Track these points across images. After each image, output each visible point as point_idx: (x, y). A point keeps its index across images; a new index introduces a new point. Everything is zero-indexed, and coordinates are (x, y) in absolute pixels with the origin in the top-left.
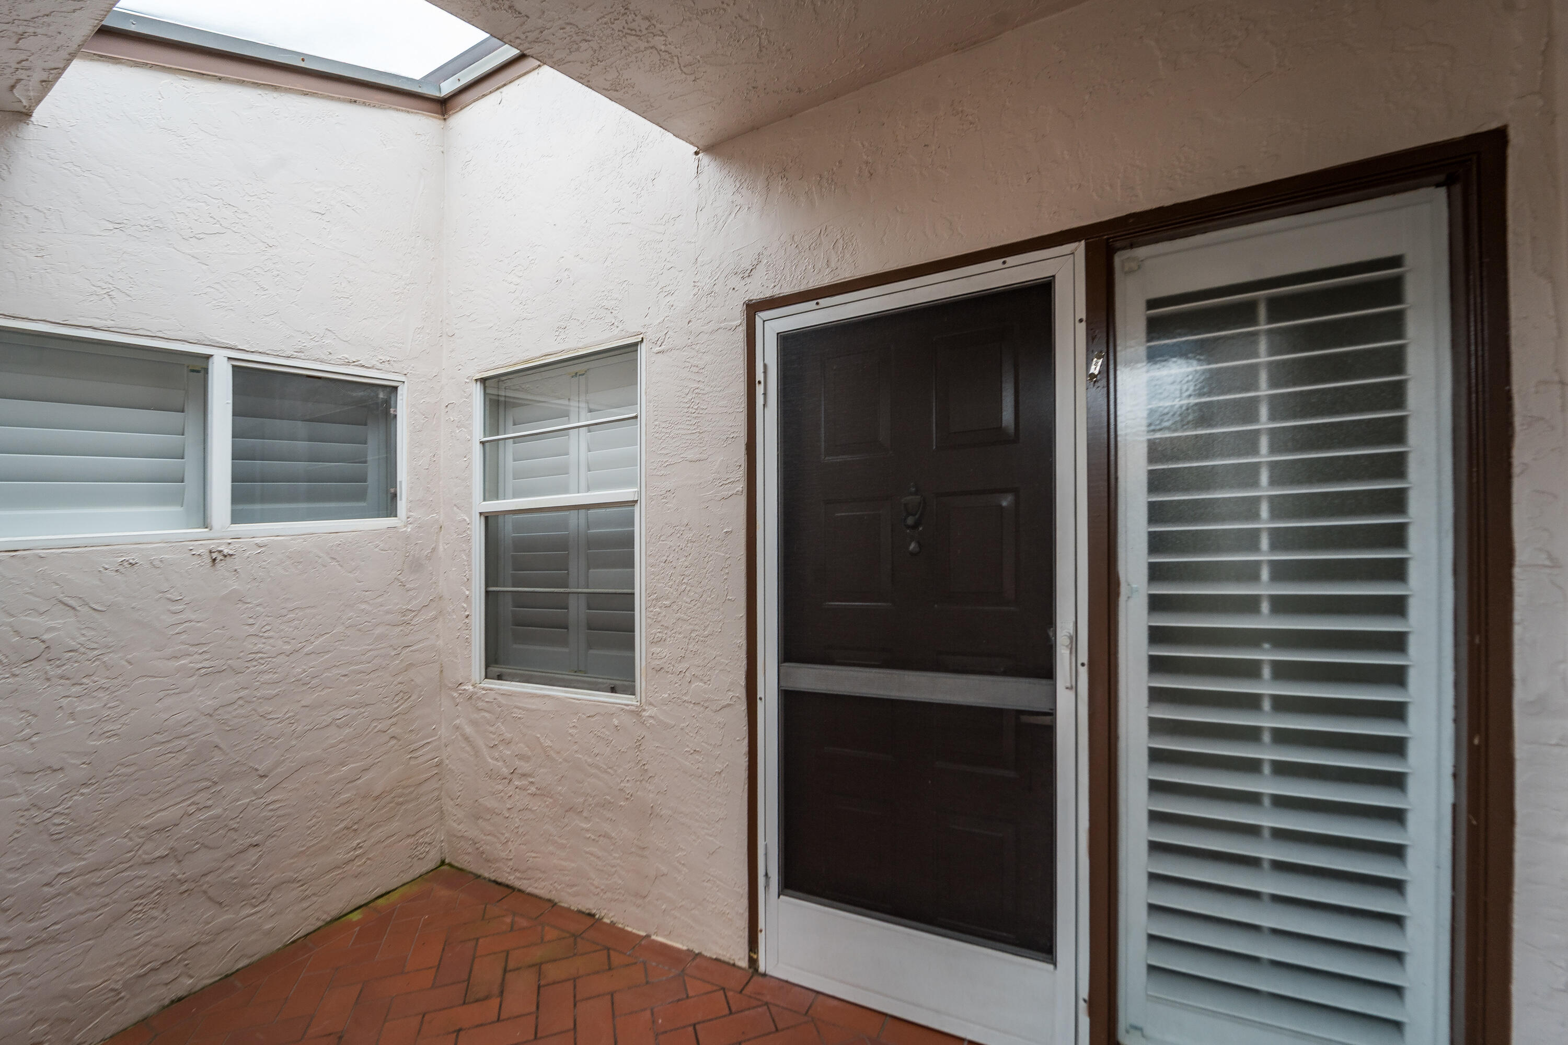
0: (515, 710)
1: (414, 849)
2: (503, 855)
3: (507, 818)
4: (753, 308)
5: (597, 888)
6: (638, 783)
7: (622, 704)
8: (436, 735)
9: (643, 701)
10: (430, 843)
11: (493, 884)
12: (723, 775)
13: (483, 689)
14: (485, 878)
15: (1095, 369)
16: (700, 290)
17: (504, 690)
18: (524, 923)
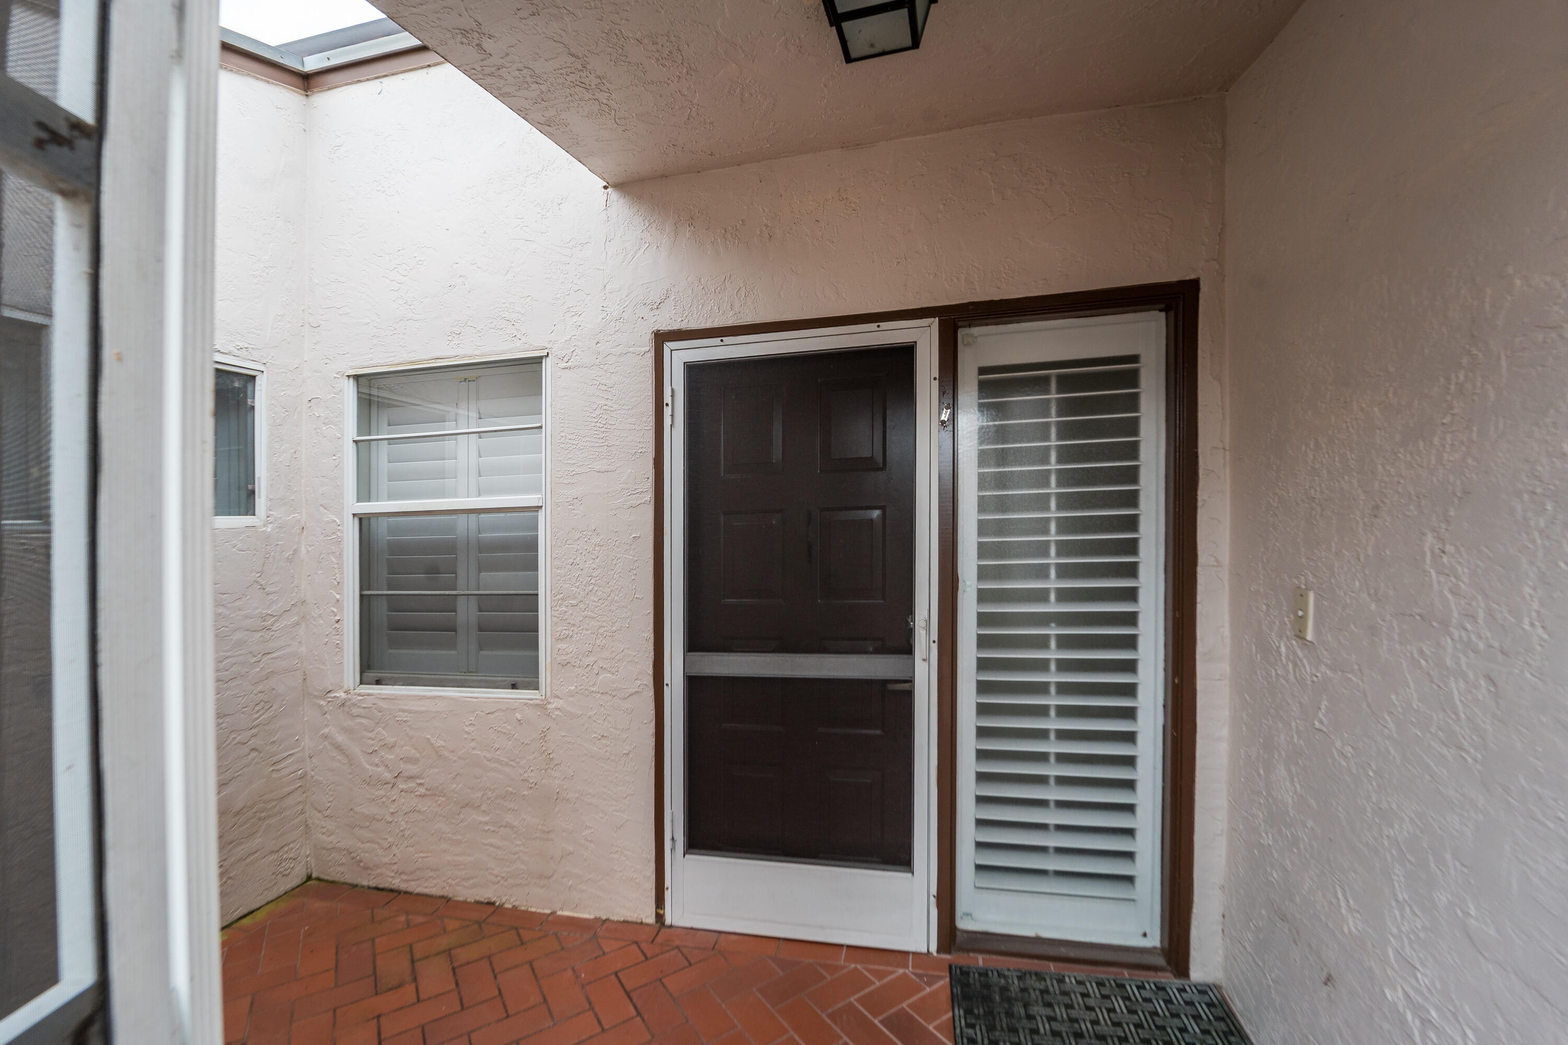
0: (400, 713)
1: (279, 865)
2: (386, 860)
3: (391, 822)
4: (661, 338)
5: (496, 876)
6: (544, 771)
7: (525, 699)
8: (300, 747)
9: (549, 694)
10: (294, 859)
11: (376, 892)
12: (631, 756)
13: (359, 695)
14: (363, 887)
15: (944, 417)
16: (609, 315)
17: (386, 694)
18: (420, 919)
